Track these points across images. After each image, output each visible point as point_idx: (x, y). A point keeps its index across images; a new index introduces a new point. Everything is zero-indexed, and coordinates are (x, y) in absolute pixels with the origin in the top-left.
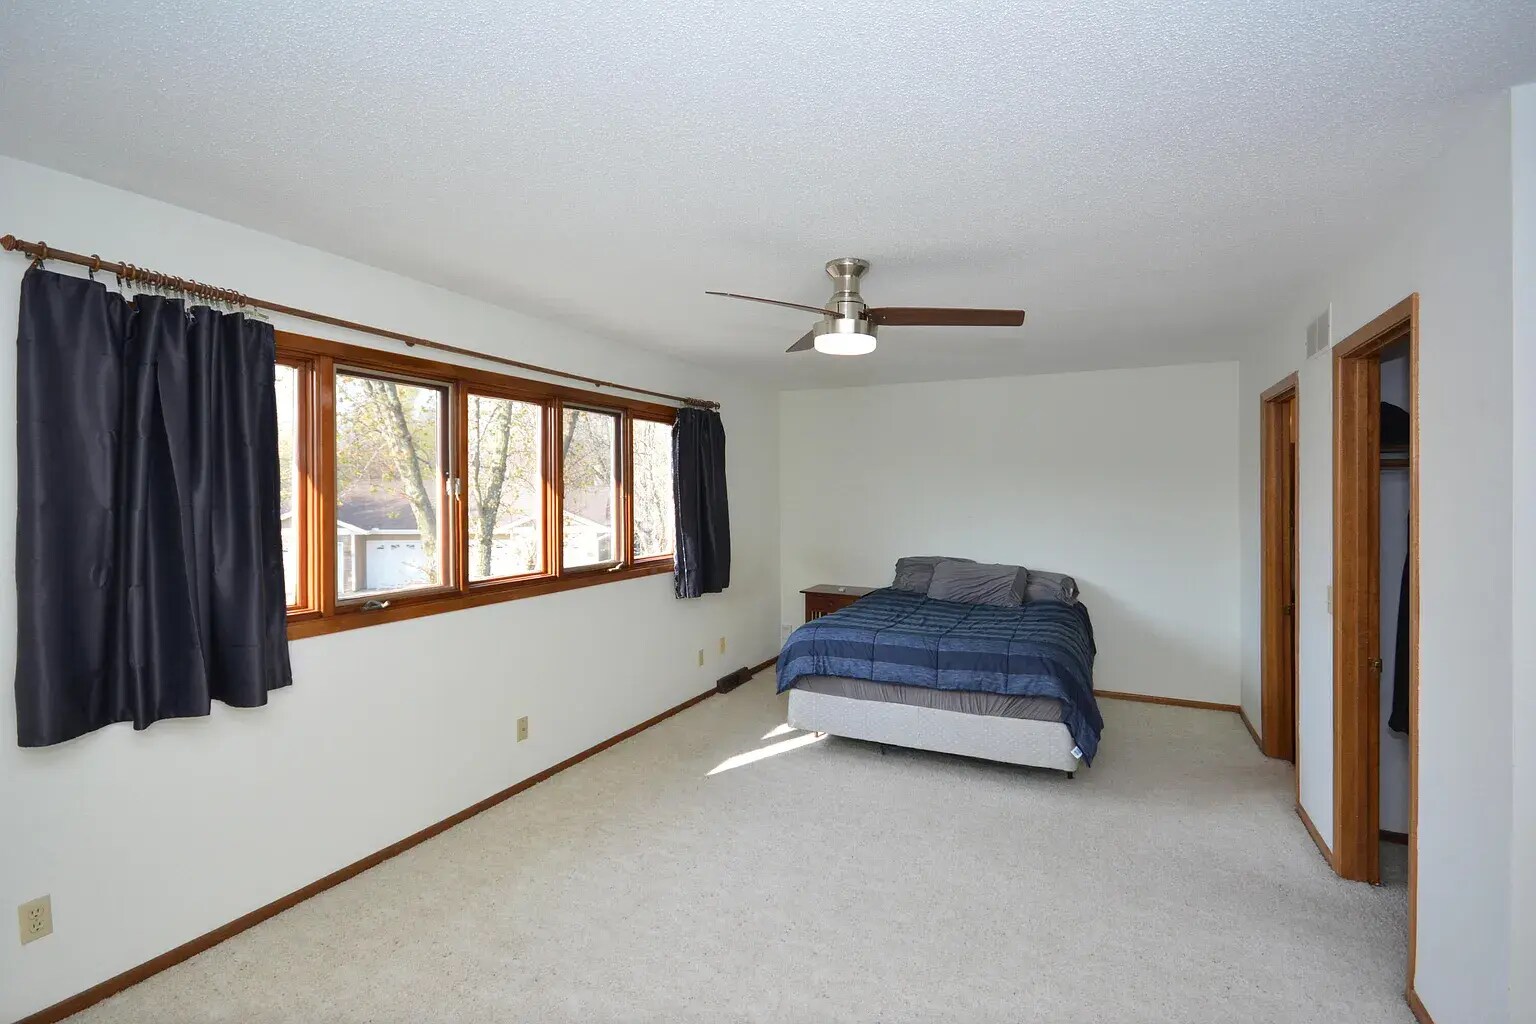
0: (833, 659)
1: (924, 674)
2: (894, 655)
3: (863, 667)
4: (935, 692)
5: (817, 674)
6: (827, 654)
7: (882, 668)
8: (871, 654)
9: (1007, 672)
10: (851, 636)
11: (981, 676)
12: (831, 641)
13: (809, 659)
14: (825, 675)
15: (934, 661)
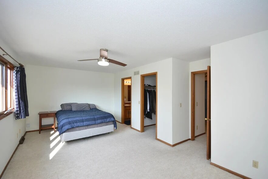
0: (75, 124)
1: (94, 122)
2: (87, 120)
3: (82, 124)
4: (96, 125)
5: (72, 128)
6: (73, 123)
7: (85, 123)
8: (82, 121)
9: (106, 119)
10: (78, 119)
11: (103, 120)
12: (74, 121)
13: (69, 125)
14: (74, 128)
15: (95, 120)
